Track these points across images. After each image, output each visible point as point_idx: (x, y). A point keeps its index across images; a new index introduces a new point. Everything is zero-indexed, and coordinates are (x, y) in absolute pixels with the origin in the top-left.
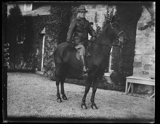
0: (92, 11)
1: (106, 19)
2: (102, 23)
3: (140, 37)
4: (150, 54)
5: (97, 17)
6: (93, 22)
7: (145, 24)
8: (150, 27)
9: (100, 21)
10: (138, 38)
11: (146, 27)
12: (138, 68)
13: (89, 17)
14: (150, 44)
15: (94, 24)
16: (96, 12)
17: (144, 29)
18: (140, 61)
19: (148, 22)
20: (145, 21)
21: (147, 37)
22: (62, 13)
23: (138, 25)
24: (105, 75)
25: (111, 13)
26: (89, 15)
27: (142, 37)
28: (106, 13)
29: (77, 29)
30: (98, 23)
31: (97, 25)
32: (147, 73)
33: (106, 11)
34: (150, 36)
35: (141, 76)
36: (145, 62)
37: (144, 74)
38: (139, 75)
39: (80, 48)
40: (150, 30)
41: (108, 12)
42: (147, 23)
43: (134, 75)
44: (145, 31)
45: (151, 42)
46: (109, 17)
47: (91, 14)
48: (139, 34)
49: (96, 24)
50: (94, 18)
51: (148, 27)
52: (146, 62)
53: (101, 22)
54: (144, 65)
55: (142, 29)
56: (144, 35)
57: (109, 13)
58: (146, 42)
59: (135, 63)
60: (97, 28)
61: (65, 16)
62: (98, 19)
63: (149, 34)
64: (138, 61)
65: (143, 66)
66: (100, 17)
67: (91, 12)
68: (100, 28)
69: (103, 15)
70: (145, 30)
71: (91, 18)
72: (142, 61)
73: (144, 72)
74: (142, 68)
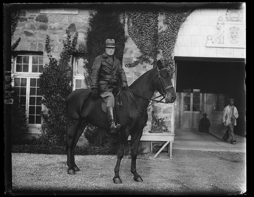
0: (40, 33)
1: (66, 48)
2: (59, 54)
3: (128, 76)
5: (49, 44)
6: (44, 50)
7: (135, 60)
8: (142, 64)
9: (56, 49)
11: (136, 64)
13: (35, 43)
15: (45, 53)
16: (47, 36)
17: (133, 66)
19: (138, 57)
20: (133, 55)
23: (124, 60)
25: (74, 40)
26: (35, 39)
27: (131, 77)
28: (66, 39)
29: (103, 71)
30: (51, 53)
31: (51, 56)
33: (66, 35)
39: (107, 97)
40: (142, 68)
41: (69, 37)
46: (71, 46)
47: (38, 38)
48: (127, 73)
49: (49, 54)
50: (44, 44)
51: (139, 63)
53: (56, 52)
55: (130, 66)
56: (133, 74)
57: (71, 39)
60: (51, 61)
62: (52, 47)
63: (141, 73)
66: (55, 44)
67: (37, 35)
68: (56, 61)
69: (60, 41)
70: (134, 68)
71: (39, 44)
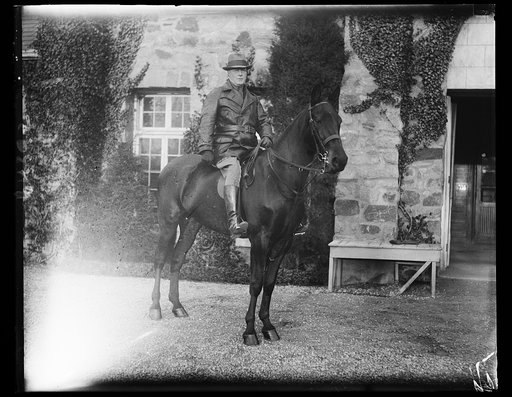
0: (184, 53)
3: (350, 131)
4: (381, 178)
5: (201, 72)
6: (191, 84)
7: (364, 98)
8: (377, 106)
9: (213, 83)
10: (344, 135)
11: (366, 106)
12: (349, 218)
13: (175, 72)
14: (377, 151)
15: (194, 91)
16: (198, 57)
17: (360, 112)
18: (352, 198)
19: (370, 92)
20: (359, 90)
21: (368, 133)
22: (86, 53)
23: (341, 99)
24: (236, 245)
26: (175, 65)
27: (356, 133)
29: (222, 117)
30: (206, 90)
32: (375, 230)
34: (377, 129)
35: (358, 239)
36: (367, 201)
37: (366, 232)
38: (353, 237)
39: (227, 167)
40: (377, 114)
42: (368, 95)
43: (338, 238)
44: (363, 117)
45: (382, 145)
47: (181, 62)
48: (348, 125)
49: (201, 92)
50: (192, 73)
51: (371, 104)
52: (371, 201)
54: (365, 207)
55: (354, 110)
56: (361, 128)
58: (367, 145)
59: (339, 203)
61: (94, 66)
62: (206, 79)
63: (375, 124)
64: (346, 198)
65: (362, 211)
66: (212, 73)
67: (179, 55)
70: (362, 114)
71: (184, 73)
72: (358, 197)
73: (365, 226)
74: (360, 218)
